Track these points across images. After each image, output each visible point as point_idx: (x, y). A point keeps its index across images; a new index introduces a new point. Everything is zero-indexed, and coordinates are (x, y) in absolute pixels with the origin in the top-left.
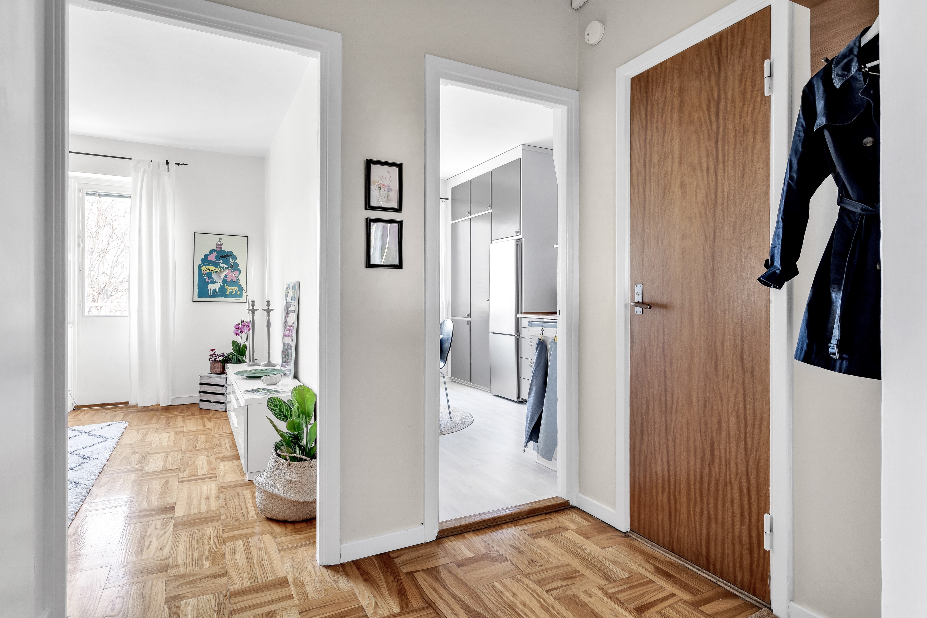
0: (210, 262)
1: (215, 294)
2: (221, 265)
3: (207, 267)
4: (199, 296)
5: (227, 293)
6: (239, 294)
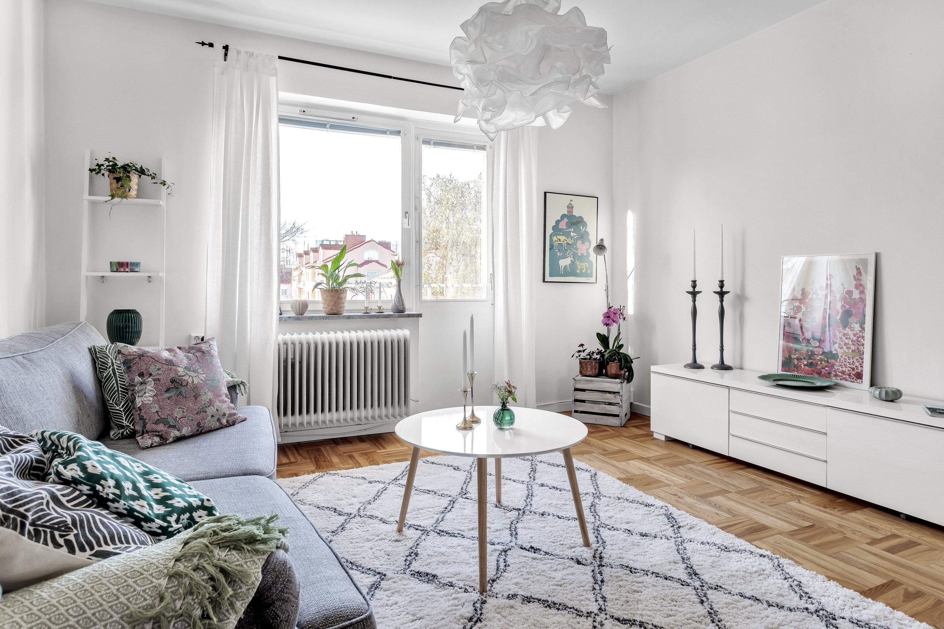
0: (561, 230)
1: (566, 274)
2: (572, 234)
3: (559, 237)
4: (551, 275)
5: (578, 271)
6: (589, 272)
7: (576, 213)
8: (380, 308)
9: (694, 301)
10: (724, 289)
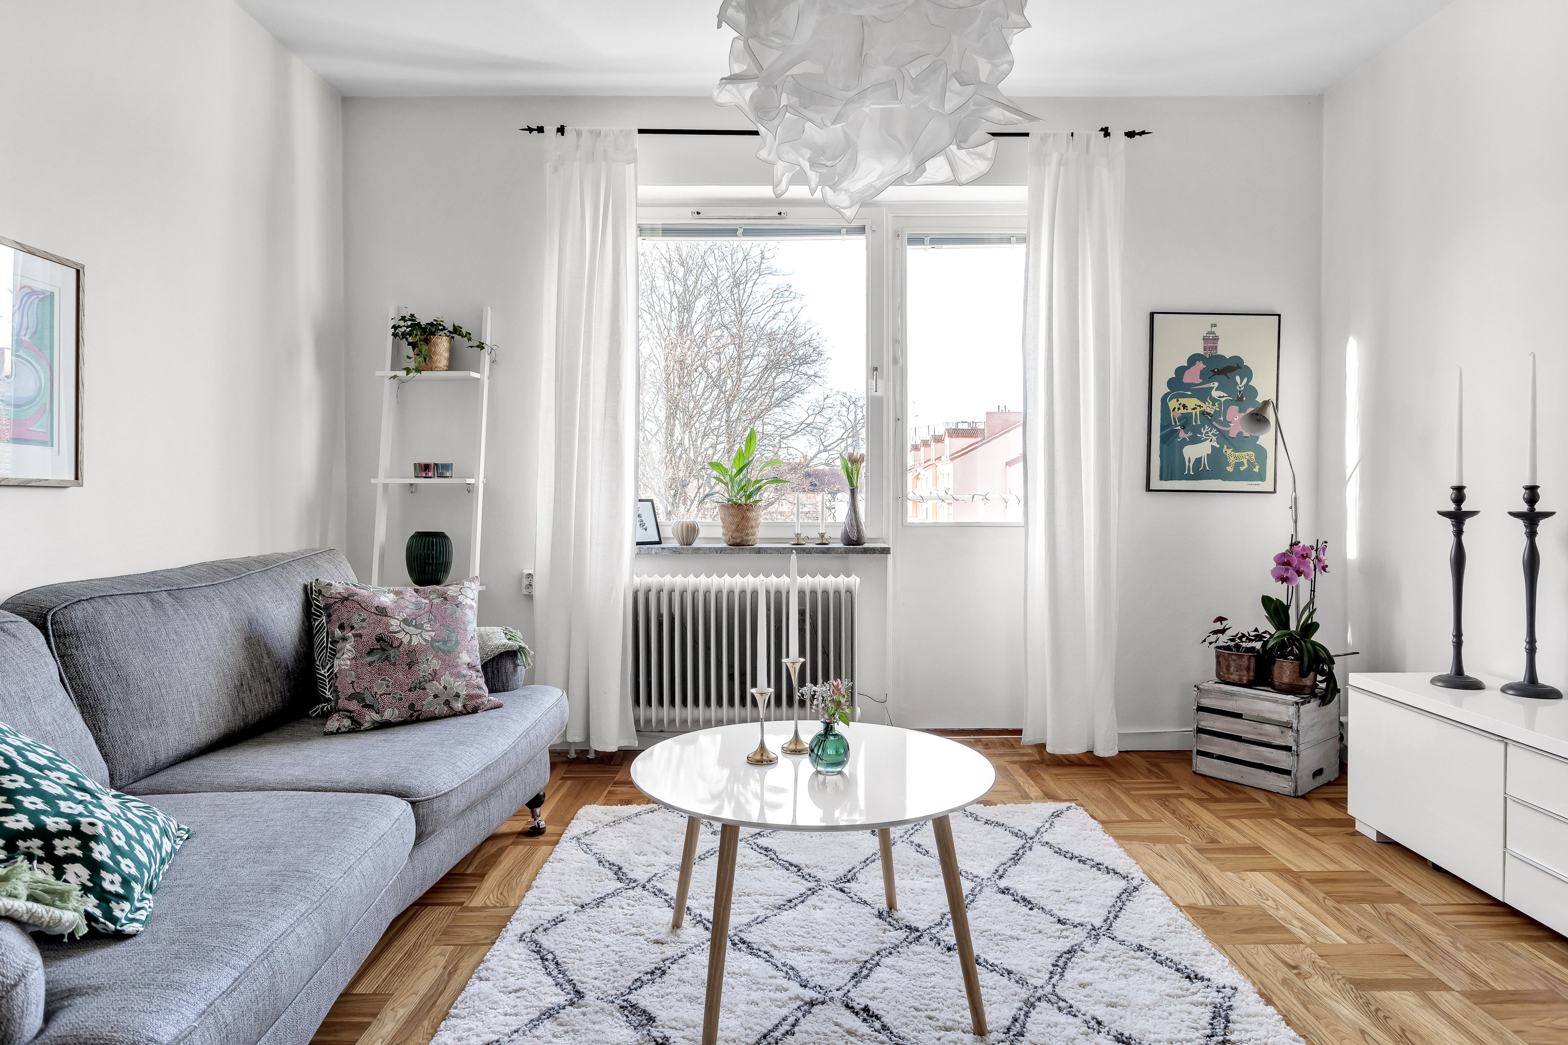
0: (1189, 386)
1: (1199, 474)
2: (1215, 394)
3: (1183, 401)
4: (1162, 476)
5: (1230, 469)
6: (1256, 470)
7: (1226, 350)
8: (822, 535)
9: (1459, 533)
10: (1539, 507)
